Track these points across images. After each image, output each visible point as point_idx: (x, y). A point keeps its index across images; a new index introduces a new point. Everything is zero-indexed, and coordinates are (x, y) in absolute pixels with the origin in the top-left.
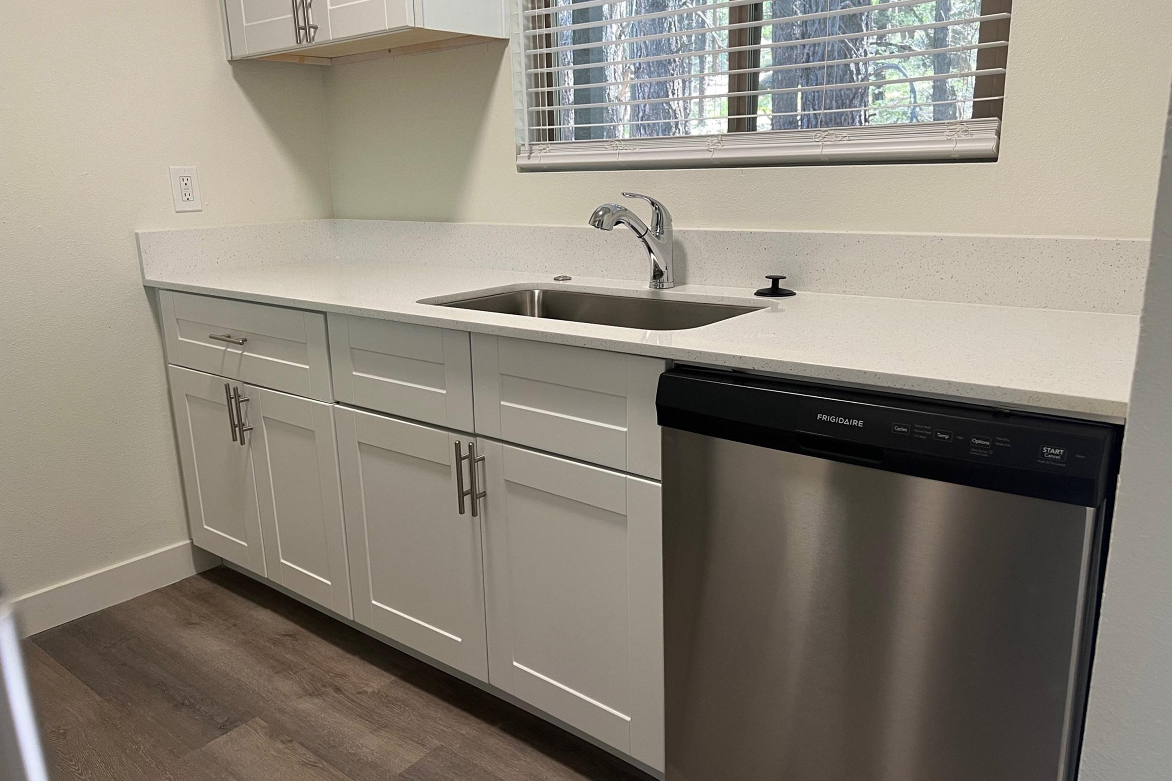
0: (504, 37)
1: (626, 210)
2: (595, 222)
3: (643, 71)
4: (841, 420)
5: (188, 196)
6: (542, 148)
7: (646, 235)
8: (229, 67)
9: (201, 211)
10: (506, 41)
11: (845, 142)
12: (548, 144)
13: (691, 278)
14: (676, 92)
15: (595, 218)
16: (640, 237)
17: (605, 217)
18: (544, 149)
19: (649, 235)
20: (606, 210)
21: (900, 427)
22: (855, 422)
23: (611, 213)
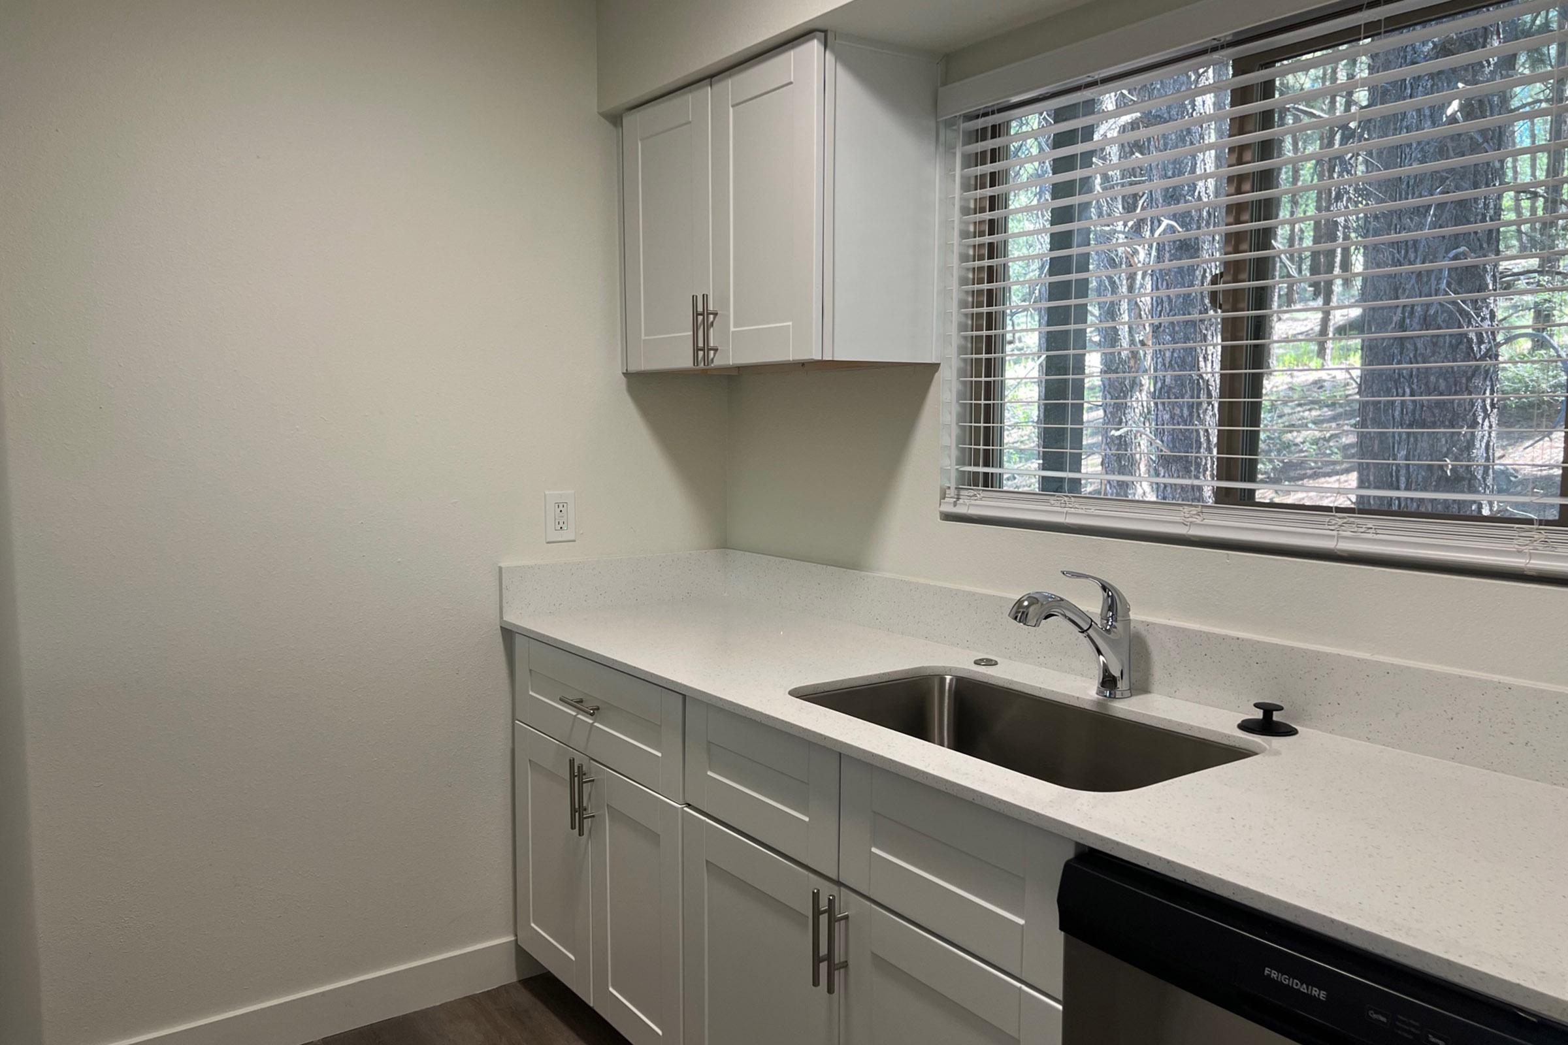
0: (934, 361)
1: (1062, 600)
2: (1017, 612)
3: (1164, 331)
4: (1296, 984)
5: (561, 525)
6: (972, 494)
7: (1091, 629)
8: (624, 380)
9: (574, 541)
10: (934, 367)
11: (1370, 536)
12: (980, 490)
13: (1156, 686)
14: (1210, 357)
15: (1018, 608)
16: (1083, 632)
17: (1031, 609)
18: (975, 495)
19: (1095, 630)
20: (1033, 600)
21: (1376, 1013)
22: (1315, 992)
23: (1040, 604)
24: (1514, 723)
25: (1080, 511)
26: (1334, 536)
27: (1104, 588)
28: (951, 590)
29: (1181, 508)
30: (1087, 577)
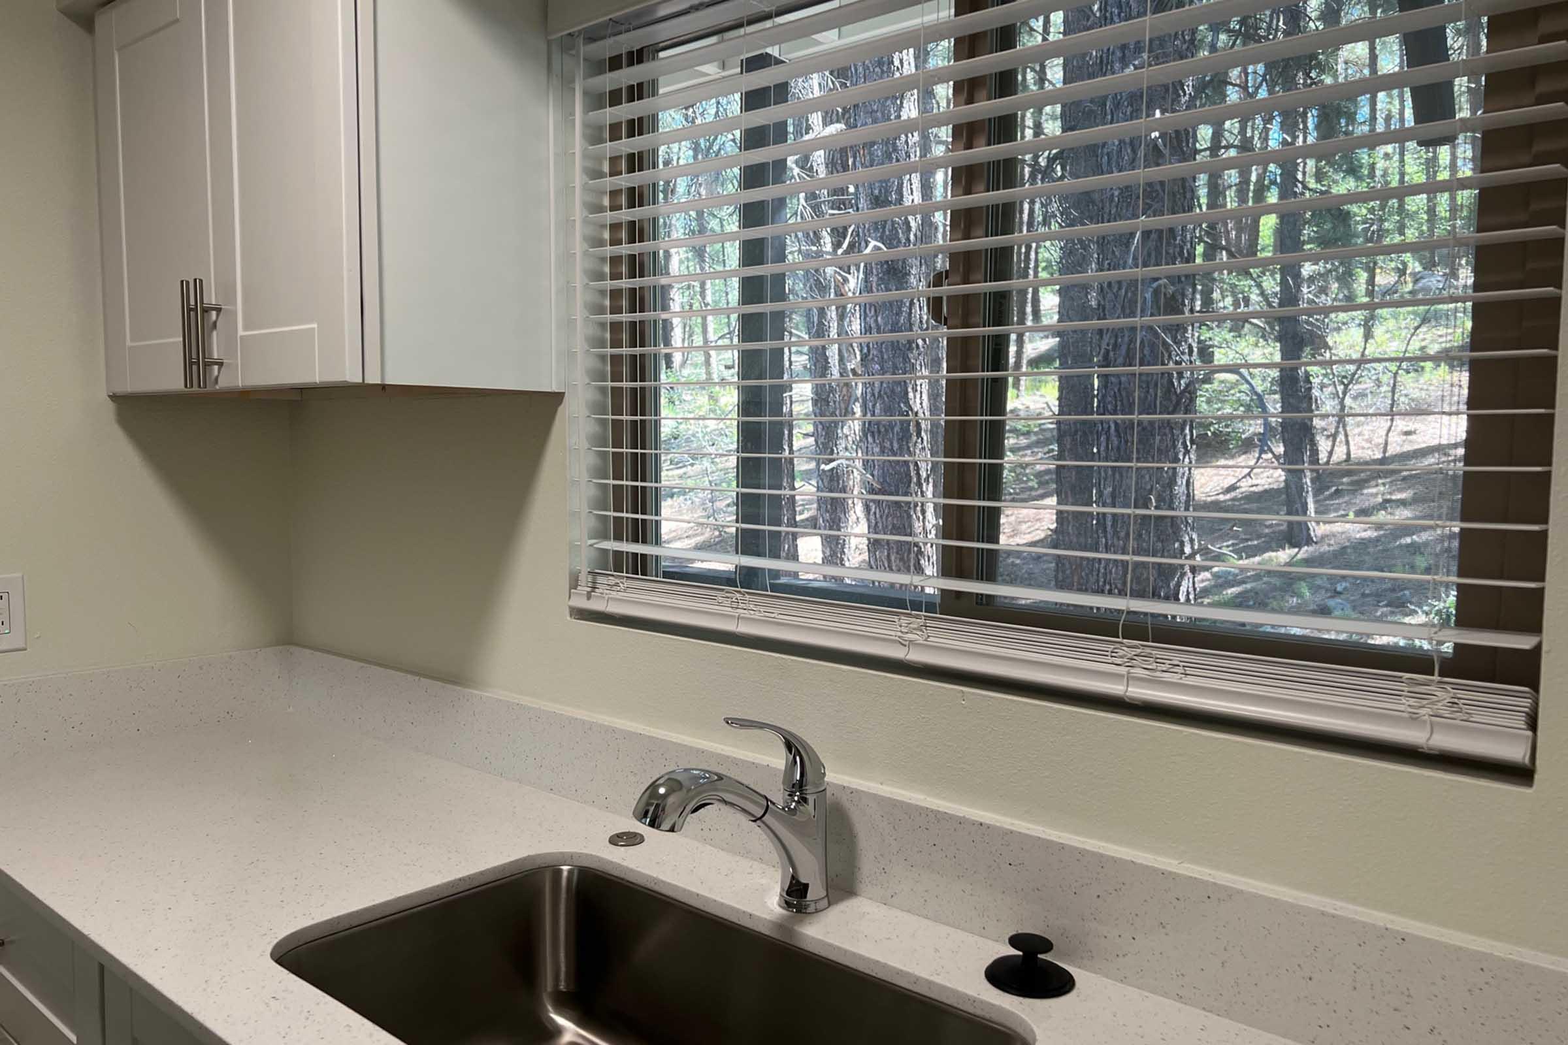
0: (554, 388)
1: (720, 778)
2: (649, 804)
3: (873, 359)
6: (613, 583)
7: (767, 815)
8: (111, 406)
9: (25, 649)
10: (556, 398)
11: (1174, 678)
12: (623, 577)
15: (650, 797)
16: (754, 821)
17: (671, 800)
18: (617, 585)
19: (775, 814)
20: (674, 785)
23: (684, 790)
24: (1409, 996)
25: (757, 616)
26: (1123, 676)
27: (789, 746)
28: (583, 722)
29: (896, 618)
30: (762, 726)
